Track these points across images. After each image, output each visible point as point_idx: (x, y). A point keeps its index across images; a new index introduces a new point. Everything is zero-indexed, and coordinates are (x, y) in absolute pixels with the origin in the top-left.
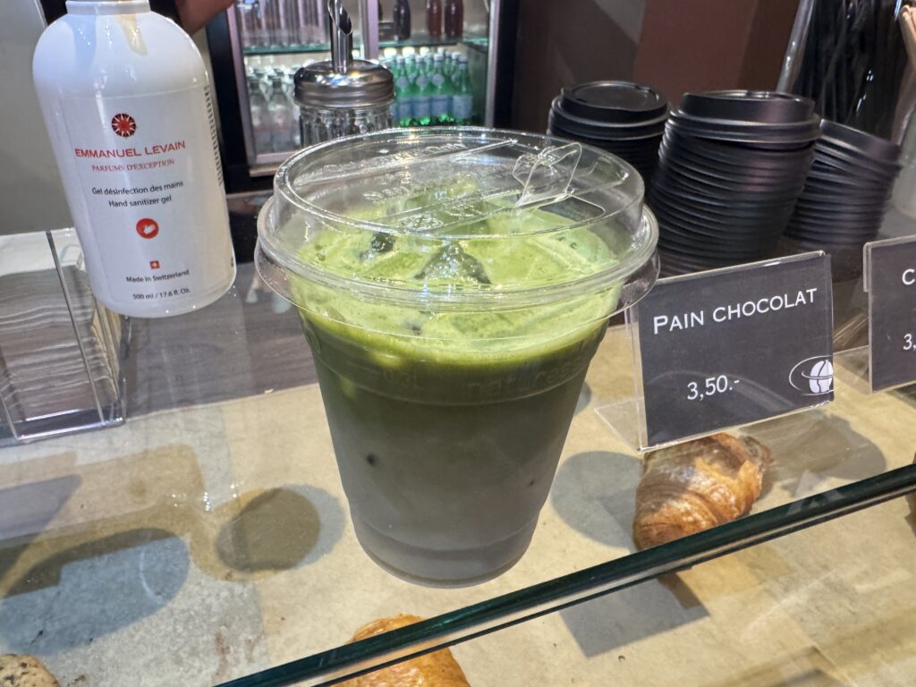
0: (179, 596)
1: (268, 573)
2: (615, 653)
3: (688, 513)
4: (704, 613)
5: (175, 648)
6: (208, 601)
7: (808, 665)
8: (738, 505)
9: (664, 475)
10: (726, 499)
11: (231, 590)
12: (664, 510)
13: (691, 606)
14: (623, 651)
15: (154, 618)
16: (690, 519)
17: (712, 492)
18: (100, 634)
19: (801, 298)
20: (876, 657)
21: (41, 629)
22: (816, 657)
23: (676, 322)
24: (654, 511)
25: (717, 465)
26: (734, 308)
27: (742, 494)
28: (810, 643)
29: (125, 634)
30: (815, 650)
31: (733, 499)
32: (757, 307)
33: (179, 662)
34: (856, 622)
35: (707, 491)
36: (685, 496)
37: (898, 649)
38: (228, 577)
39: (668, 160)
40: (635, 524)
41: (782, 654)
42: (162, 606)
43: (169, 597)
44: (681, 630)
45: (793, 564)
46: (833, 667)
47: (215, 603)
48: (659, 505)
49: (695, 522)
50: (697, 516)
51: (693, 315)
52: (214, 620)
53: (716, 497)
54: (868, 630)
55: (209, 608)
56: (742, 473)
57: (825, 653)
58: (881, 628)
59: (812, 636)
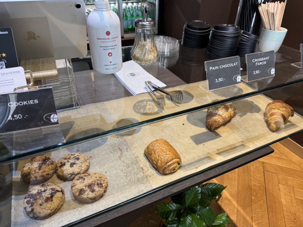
0: (107, 142)
1: (126, 136)
2: (203, 144)
3: (217, 119)
4: (220, 136)
5: (110, 150)
6: (114, 142)
7: (241, 144)
8: (228, 118)
9: (212, 112)
10: (226, 116)
11: (119, 140)
12: (212, 118)
13: (218, 135)
14: (204, 143)
15: (103, 146)
16: (218, 120)
17: (223, 114)
18: (92, 149)
19: (235, 64)
20: (254, 142)
21: (78, 149)
22: (243, 142)
23: (213, 68)
24: (210, 119)
25: (223, 109)
26: (223, 66)
27: (229, 115)
28: (242, 140)
29: (98, 149)
30: (243, 141)
31: (227, 116)
32: (227, 66)
33: (112, 153)
34: (251, 136)
35: (222, 114)
36: (217, 116)
37: (259, 140)
38: (118, 137)
39: (211, 39)
40: (206, 122)
41: (236, 142)
42: (104, 144)
43: (105, 142)
44: (216, 140)
45: (239, 127)
46: (246, 144)
47: (116, 142)
48: (211, 117)
49: (219, 121)
50: (220, 120)
51: (216, 67)
52: (117, 145)
53: (223, 116)
54: (253, 137)
55: (115, 143)
56: (229, 111)
57: (245, 142)
58: (256, 137)
59: (242, 139)
